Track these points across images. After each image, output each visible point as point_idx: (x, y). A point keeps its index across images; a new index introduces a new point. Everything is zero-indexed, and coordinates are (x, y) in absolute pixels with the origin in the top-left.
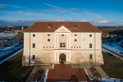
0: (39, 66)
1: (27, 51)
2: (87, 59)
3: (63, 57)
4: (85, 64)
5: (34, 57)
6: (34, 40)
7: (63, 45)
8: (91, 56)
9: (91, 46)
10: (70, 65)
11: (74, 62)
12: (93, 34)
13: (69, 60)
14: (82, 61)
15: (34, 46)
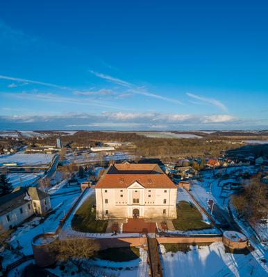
0: (112, 220)
1: (100, 207)
2: (161, 214)
3: (136, 212)
4: (158, 218)
5: (107, 212)
6: (106, 196)
7: (136, 201)
8: (164, 211)
9: (165, 201)
10: (143, 219)
11: (146, 217)
12: (168, 190)
13: (142, 215)
14: (155, 215)
15: (106, 201)
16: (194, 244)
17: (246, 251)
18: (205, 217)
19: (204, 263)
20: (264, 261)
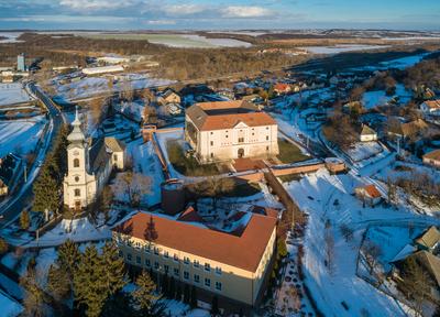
1: (206, 150)
2: (265, 151)
3: (241, 152)
4: (262, 155)
6: (212, 138)
7: (241, 140)
8: (267, 148)
9: (267, 138)
10: (248, 158)
11: (252, 155)
13: (247, 154)
14: (259, 153)
15: (212, 143)
16: (303, 173)
17: (345, 172)
18: (303, 150)
19: (316, 187)
20: (359, 176)
